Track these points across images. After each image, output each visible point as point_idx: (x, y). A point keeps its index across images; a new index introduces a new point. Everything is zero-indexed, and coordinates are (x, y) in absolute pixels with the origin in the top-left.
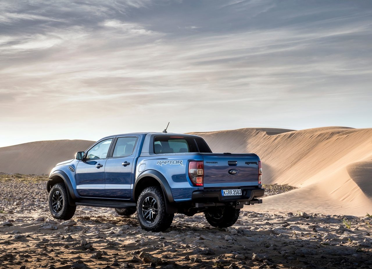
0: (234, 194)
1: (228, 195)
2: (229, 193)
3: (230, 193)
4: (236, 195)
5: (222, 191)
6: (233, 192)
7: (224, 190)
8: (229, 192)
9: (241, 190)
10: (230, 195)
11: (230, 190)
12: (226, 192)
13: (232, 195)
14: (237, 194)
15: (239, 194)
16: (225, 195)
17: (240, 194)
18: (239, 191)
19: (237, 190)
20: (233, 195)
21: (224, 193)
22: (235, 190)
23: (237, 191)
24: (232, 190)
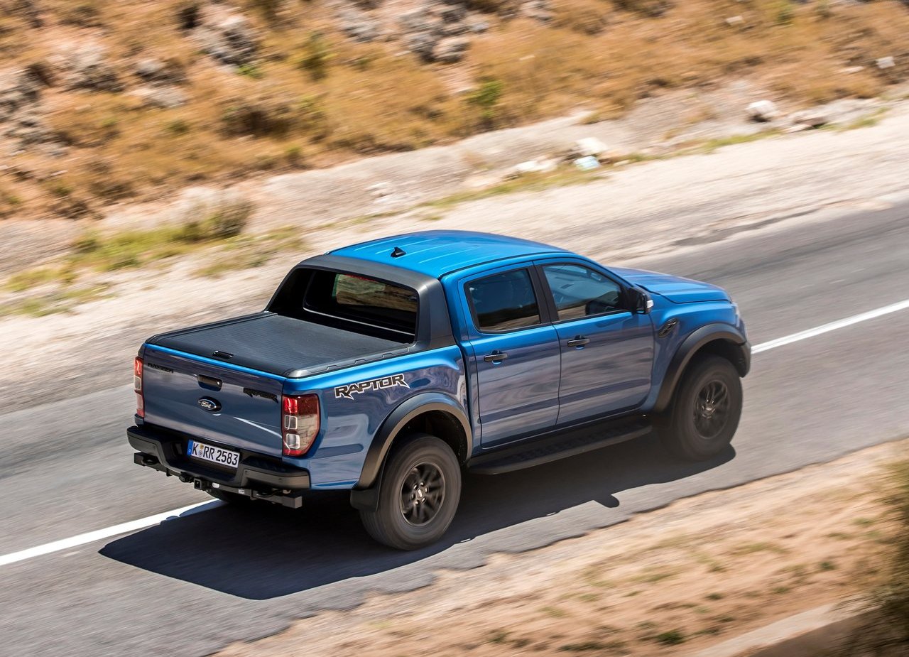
0: (217, 459)
1: (202, 457)
2: (206, 452)
3: (208, 453)
4: (221, 462)
5: (190, 441)
6: (216, 455)
7: (196, 443)
8: (207, 449)
9: (238, 454)
10: (205, 458)
11: (210, 447)
12: (198, 449)
13: (211, 459)
14: (226, 463)
15: (231, 465)
16: (194, 455)
17: (233, 464)
18: (234, 457)
19: (228, 452)
20: (214, 460)
21: (195, 449)
22: (222, 450)
23: (226, 455)
24: (217, 449)
